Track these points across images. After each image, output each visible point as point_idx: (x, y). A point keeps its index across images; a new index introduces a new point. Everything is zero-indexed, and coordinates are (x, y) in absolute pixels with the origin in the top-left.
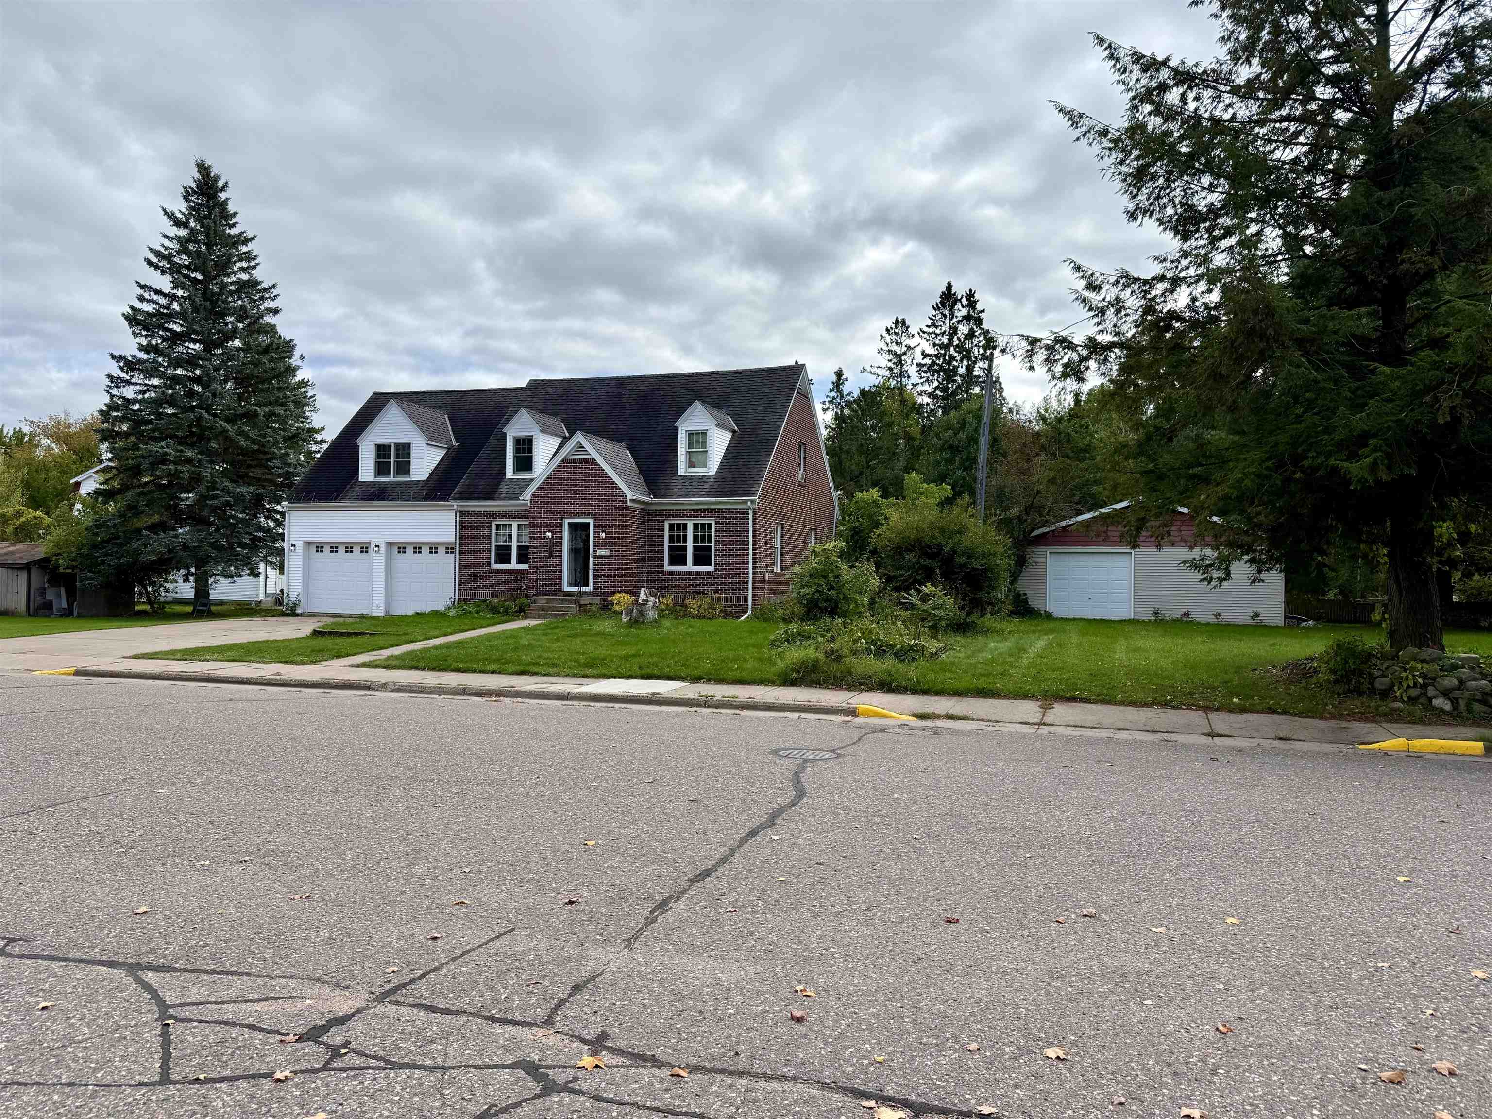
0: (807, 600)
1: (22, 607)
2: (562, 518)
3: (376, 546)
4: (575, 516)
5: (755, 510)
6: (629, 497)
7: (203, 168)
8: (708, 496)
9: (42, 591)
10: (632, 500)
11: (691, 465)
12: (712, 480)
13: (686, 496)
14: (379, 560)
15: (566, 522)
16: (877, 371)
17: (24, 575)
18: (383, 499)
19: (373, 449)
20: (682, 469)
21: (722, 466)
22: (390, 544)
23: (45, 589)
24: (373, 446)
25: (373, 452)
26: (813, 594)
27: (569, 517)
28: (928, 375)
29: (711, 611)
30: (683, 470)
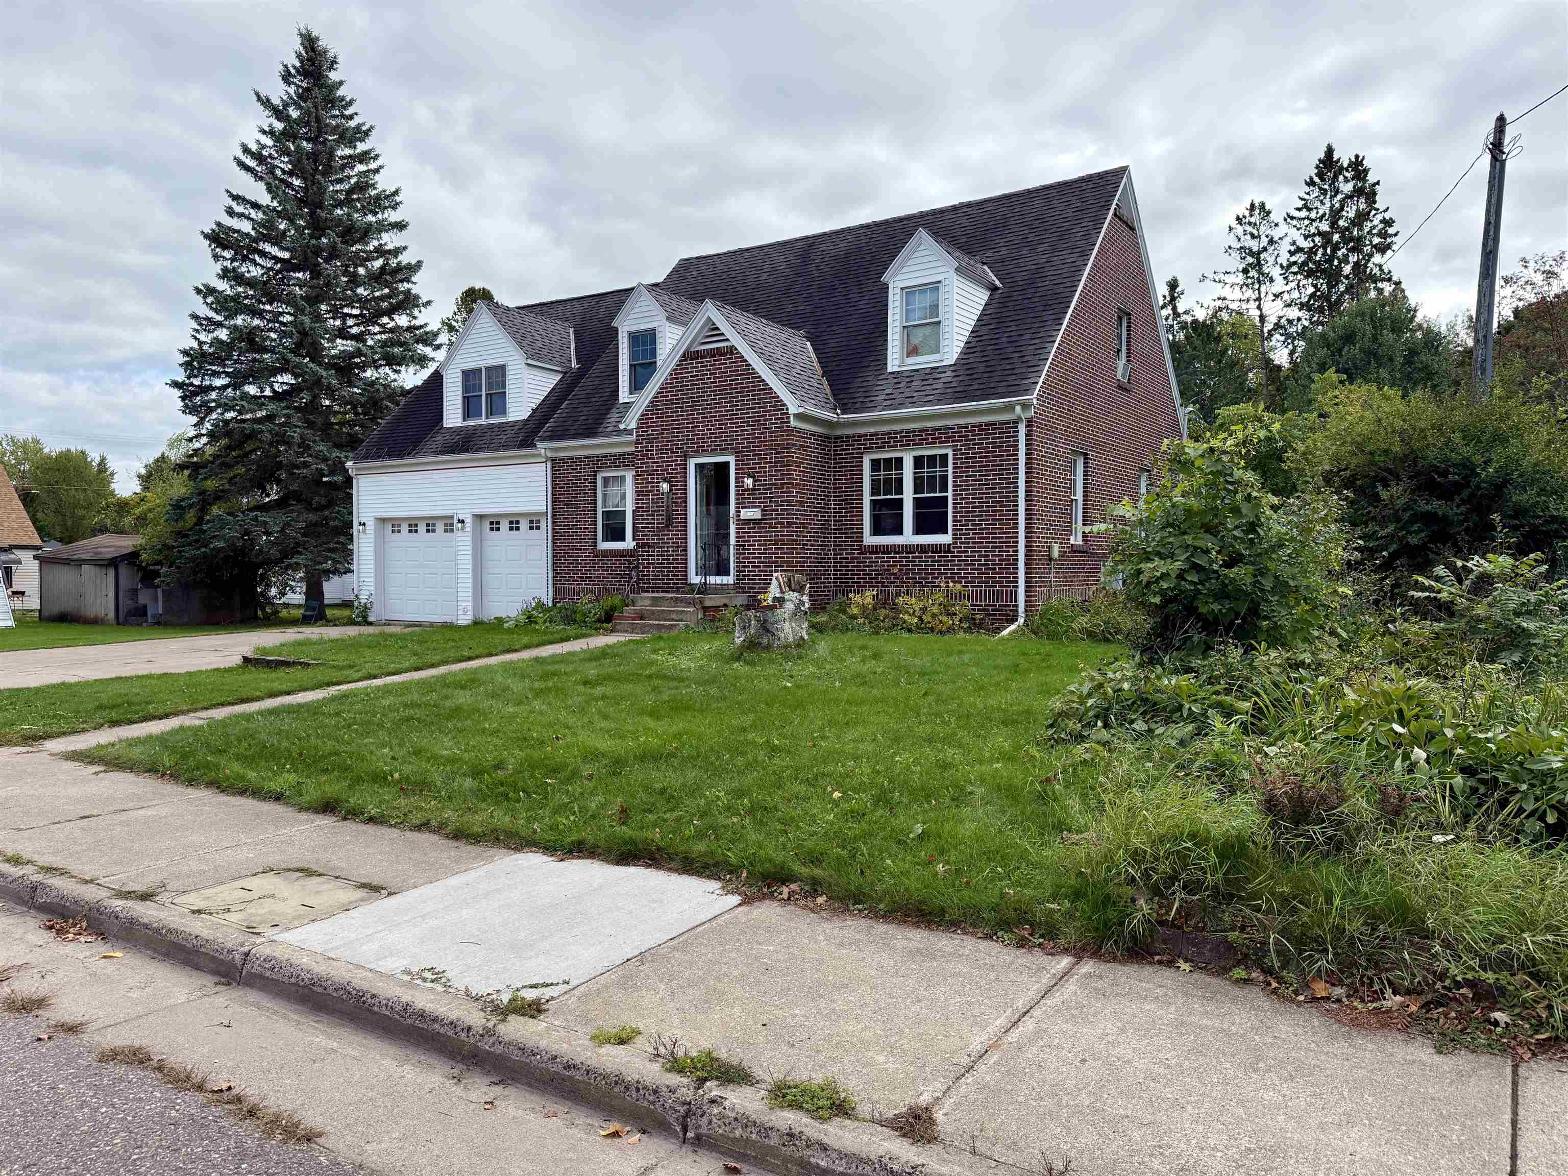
0: (1162, 593)
1: (112, 615)
2: (686, 457)
3: (459, 521)
4: (705, 452)
5: (1030, 423)
6: (792, 410)
7: (309, 41)
8: (939, 402)
9: (134, 593)
10: (799, 417)
11: (913, 351)
12: (949, 374)
13: (901, 405)
14: (464, 540)
15: (692, 463)
16: (1222, 277)
17: (111, 573)
18: (466, 451)
19: (460, 379)
20: (895, 361)
21: (969, 348)
22: (480, 517)
23: (136, 590)
24: (460, 375)
25: (460, 384)
26: (1181, 577)
27: (696, 453)
28: (1299, 277)
29: (945, 619)
30: (897, 362)
